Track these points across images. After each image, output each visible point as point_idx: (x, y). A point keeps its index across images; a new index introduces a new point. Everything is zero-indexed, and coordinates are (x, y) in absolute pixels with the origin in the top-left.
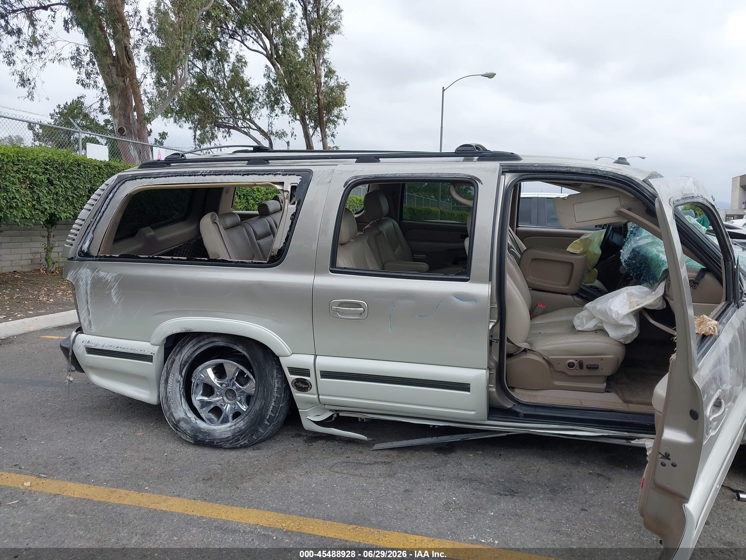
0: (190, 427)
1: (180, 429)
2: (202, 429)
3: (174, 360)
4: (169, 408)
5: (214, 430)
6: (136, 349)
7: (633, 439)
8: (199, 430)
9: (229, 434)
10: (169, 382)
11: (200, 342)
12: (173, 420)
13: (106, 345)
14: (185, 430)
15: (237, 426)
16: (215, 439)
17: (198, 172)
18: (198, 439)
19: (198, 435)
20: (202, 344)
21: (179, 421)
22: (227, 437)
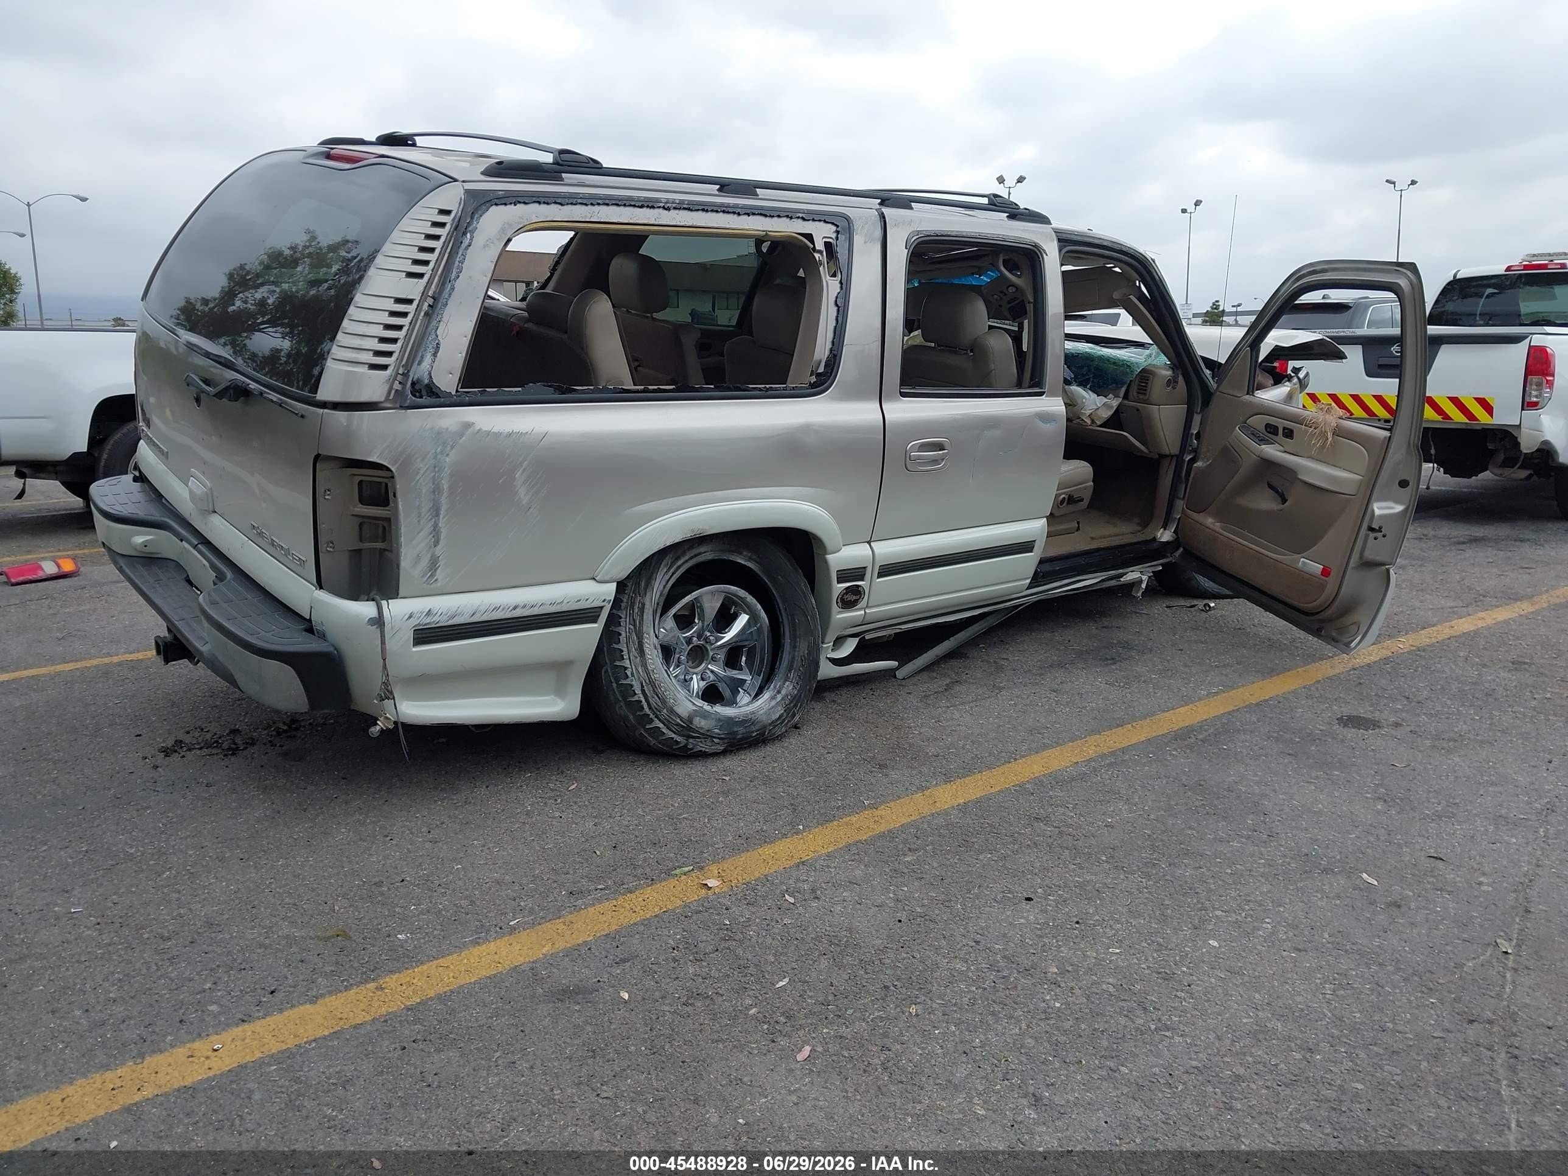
0: (714, 723)
1: (698, 732)
2: (735, 717)
3: (643, 605)
4: (664, 702)
5: (753, 713)
6: (565, 602)
7: (1122, 575)
8: (729, 721)
9: (780, 711)
10: (647, 651)
11: (678, 558)
12: (679, 721)
13: (483, 609)
14: (708, 731)
15: (784, 692)
16: (765, 727)
17: (658, 200)
18: (739, 737)
19: (736, 730)
20: (680, 563)
21: (690, 720)
22: (780, 717)
